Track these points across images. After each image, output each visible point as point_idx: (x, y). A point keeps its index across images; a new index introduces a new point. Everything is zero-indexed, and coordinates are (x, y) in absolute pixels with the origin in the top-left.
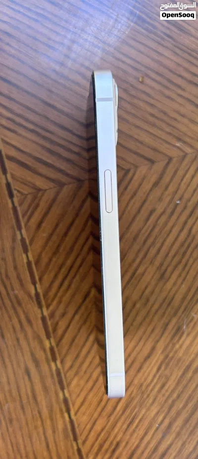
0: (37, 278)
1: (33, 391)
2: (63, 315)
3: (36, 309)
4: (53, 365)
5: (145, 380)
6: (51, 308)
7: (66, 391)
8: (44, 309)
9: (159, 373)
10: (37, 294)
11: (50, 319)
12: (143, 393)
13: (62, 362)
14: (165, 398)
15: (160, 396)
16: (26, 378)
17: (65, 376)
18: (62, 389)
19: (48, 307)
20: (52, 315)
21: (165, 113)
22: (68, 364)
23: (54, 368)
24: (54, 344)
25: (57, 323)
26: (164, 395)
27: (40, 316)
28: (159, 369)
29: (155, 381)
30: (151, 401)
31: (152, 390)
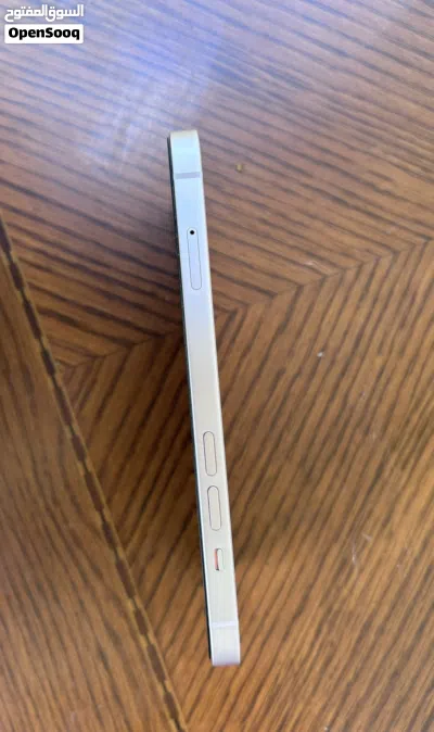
0: (103, 500)
1: (114, 687)
2: (152, 556)
3: (107, 550)
4: (142, 640)
5: (298, 652)
6: (131, 546)
7: (168, 683)
8: (120, 549)
9: (320, 639)
10: (106, 527)
11: (130, 565)
12: (296, 675)
13: (157, 634)
14: (333, 681)
15: (325, 678)
16: (101, 665)
17: (164, 656)
18: (162, 679)
19: (125, 545)
20: (133, 559)
21: (284, 216)
22: (167, 637)
23: (144, 644)
24: (140, 606)
25: (143, 572)
26: (331, 677)
27: (113, 561)
28: (318, 632)
29: (314, 653)
30: (311, 689)
31: (311, 669)
